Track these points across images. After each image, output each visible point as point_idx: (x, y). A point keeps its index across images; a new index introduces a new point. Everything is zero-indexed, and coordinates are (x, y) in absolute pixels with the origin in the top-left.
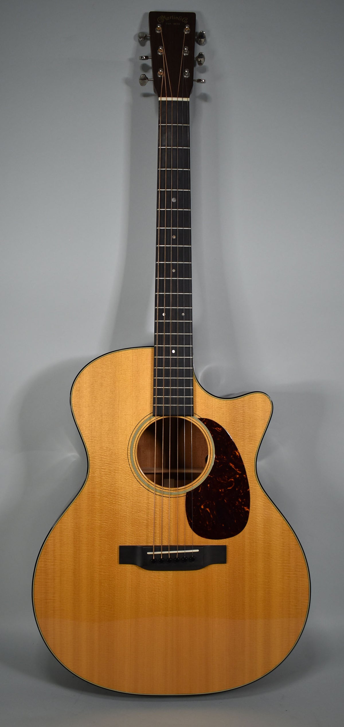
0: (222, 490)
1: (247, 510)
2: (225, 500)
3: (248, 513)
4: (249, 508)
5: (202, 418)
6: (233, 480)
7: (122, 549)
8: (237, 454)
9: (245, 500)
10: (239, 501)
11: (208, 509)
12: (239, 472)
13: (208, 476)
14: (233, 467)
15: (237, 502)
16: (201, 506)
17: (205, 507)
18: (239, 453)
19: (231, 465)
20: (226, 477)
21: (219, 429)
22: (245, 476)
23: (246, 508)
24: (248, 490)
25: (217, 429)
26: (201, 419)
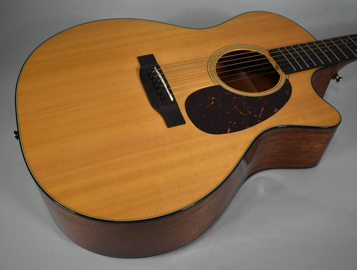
0: (236, 108)
1: (229, 131)
2: (228, 112)
3: (226, 132)
4: (230, 132)
5: (289, 80)
6: (250, 113)
7: (152, 56)
8: (276, 111)
9: (237, 127)
10: (233, 123)
11: (213, 102)
12: (260, 115)
13: (243, 96)
14: (261, 111)
15: (231, 121)
16: (214, 97)
17: (214, 100)
18: (277, 112)
19: (263, 109)
20: (250, 108)
21: (288, 93)
22: (259, 121)
23: (229, 129)
24: (248, 127)
25: (287, 92)
26: (287, 80)
